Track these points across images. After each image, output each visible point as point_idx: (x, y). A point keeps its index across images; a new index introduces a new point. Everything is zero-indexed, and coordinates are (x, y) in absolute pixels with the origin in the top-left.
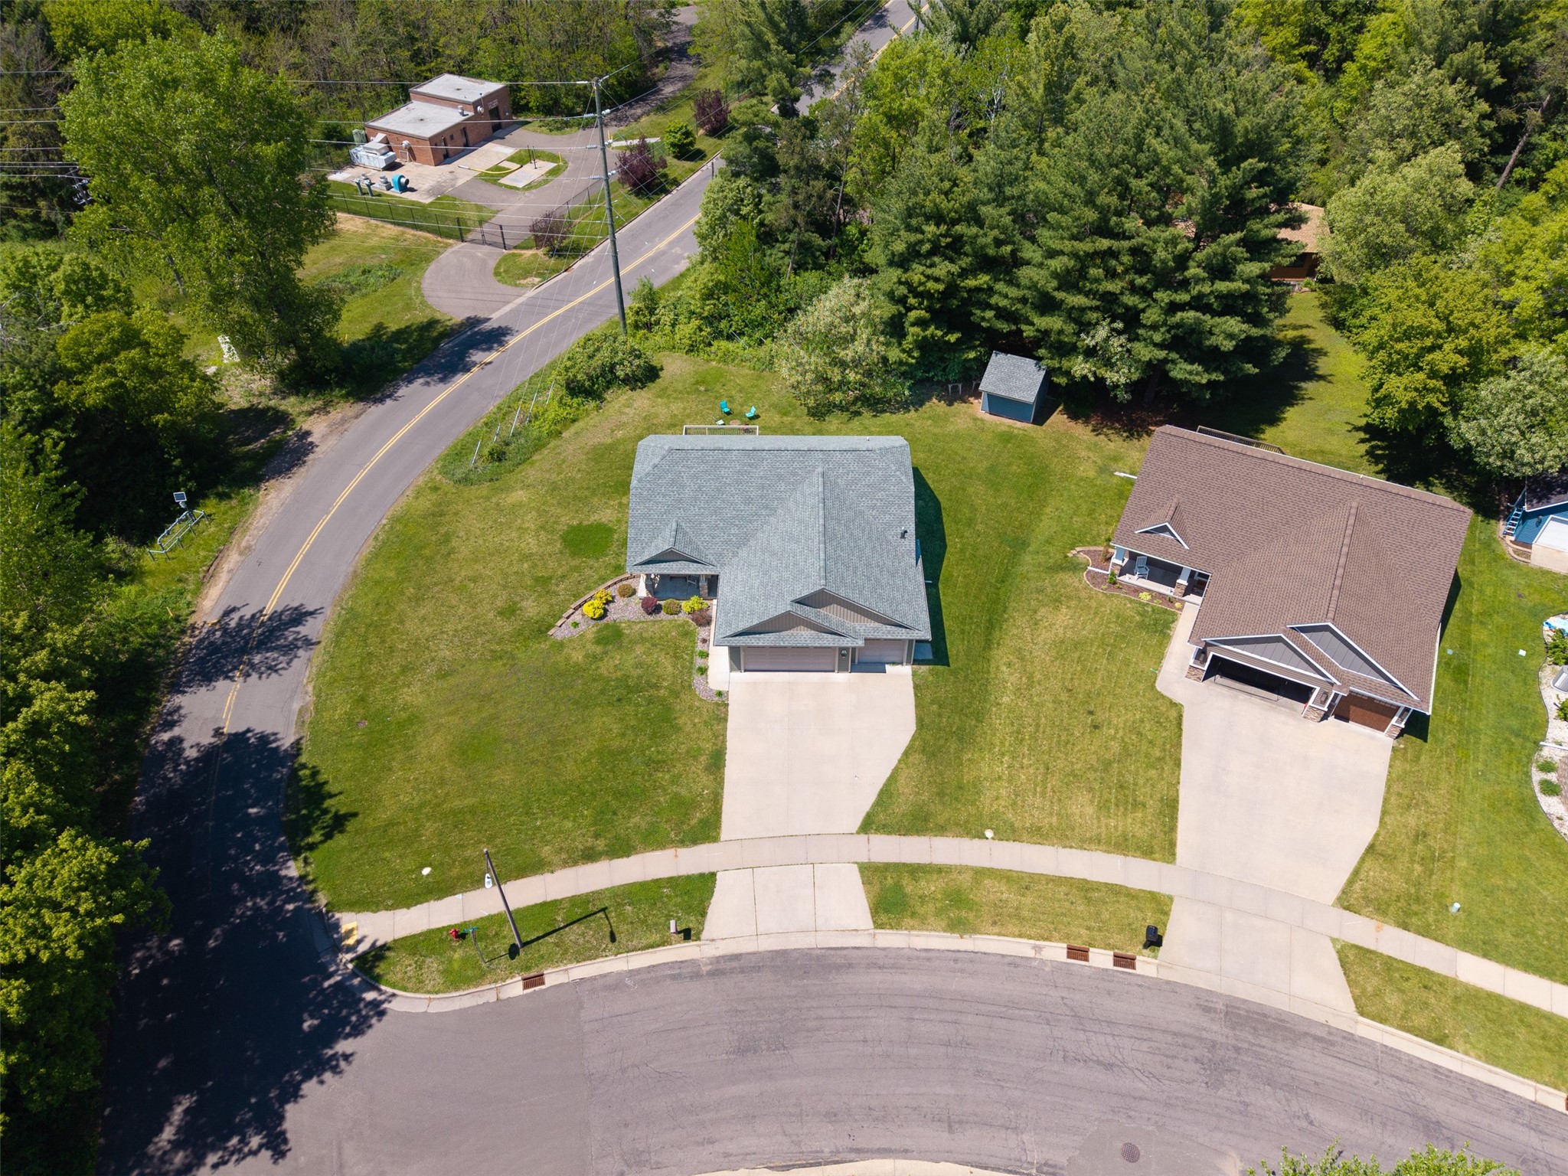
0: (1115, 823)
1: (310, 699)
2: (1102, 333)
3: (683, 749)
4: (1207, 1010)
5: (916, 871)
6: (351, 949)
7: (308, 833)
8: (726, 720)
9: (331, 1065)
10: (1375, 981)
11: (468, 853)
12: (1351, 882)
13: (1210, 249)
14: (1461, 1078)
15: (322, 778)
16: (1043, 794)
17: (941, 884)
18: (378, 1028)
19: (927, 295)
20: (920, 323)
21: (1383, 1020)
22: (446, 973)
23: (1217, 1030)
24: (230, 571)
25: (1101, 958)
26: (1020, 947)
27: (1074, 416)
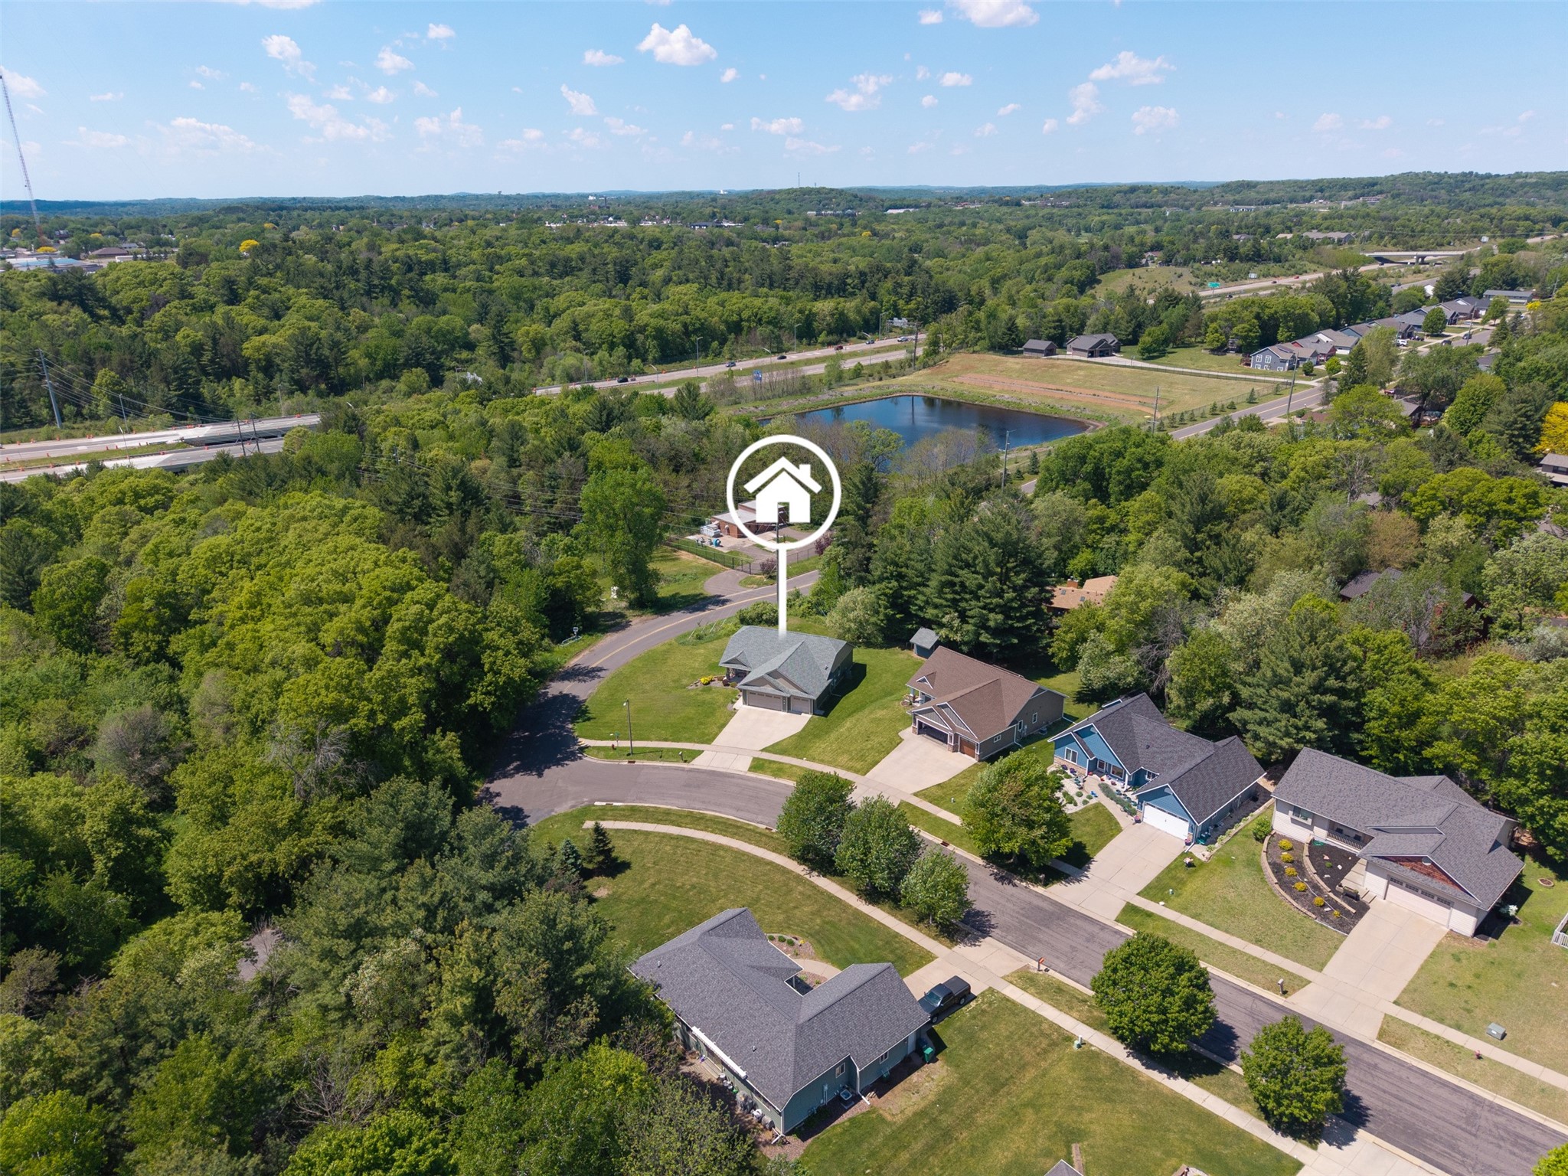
1: (595, 690)
5: (771, 762)
6: (579, 745)
7: (579, 719)
8: (732, 717)
9: (562, 765)
15: (589, 708)
17: (779, 766)
18: (579, 762)
24: (583, 654)
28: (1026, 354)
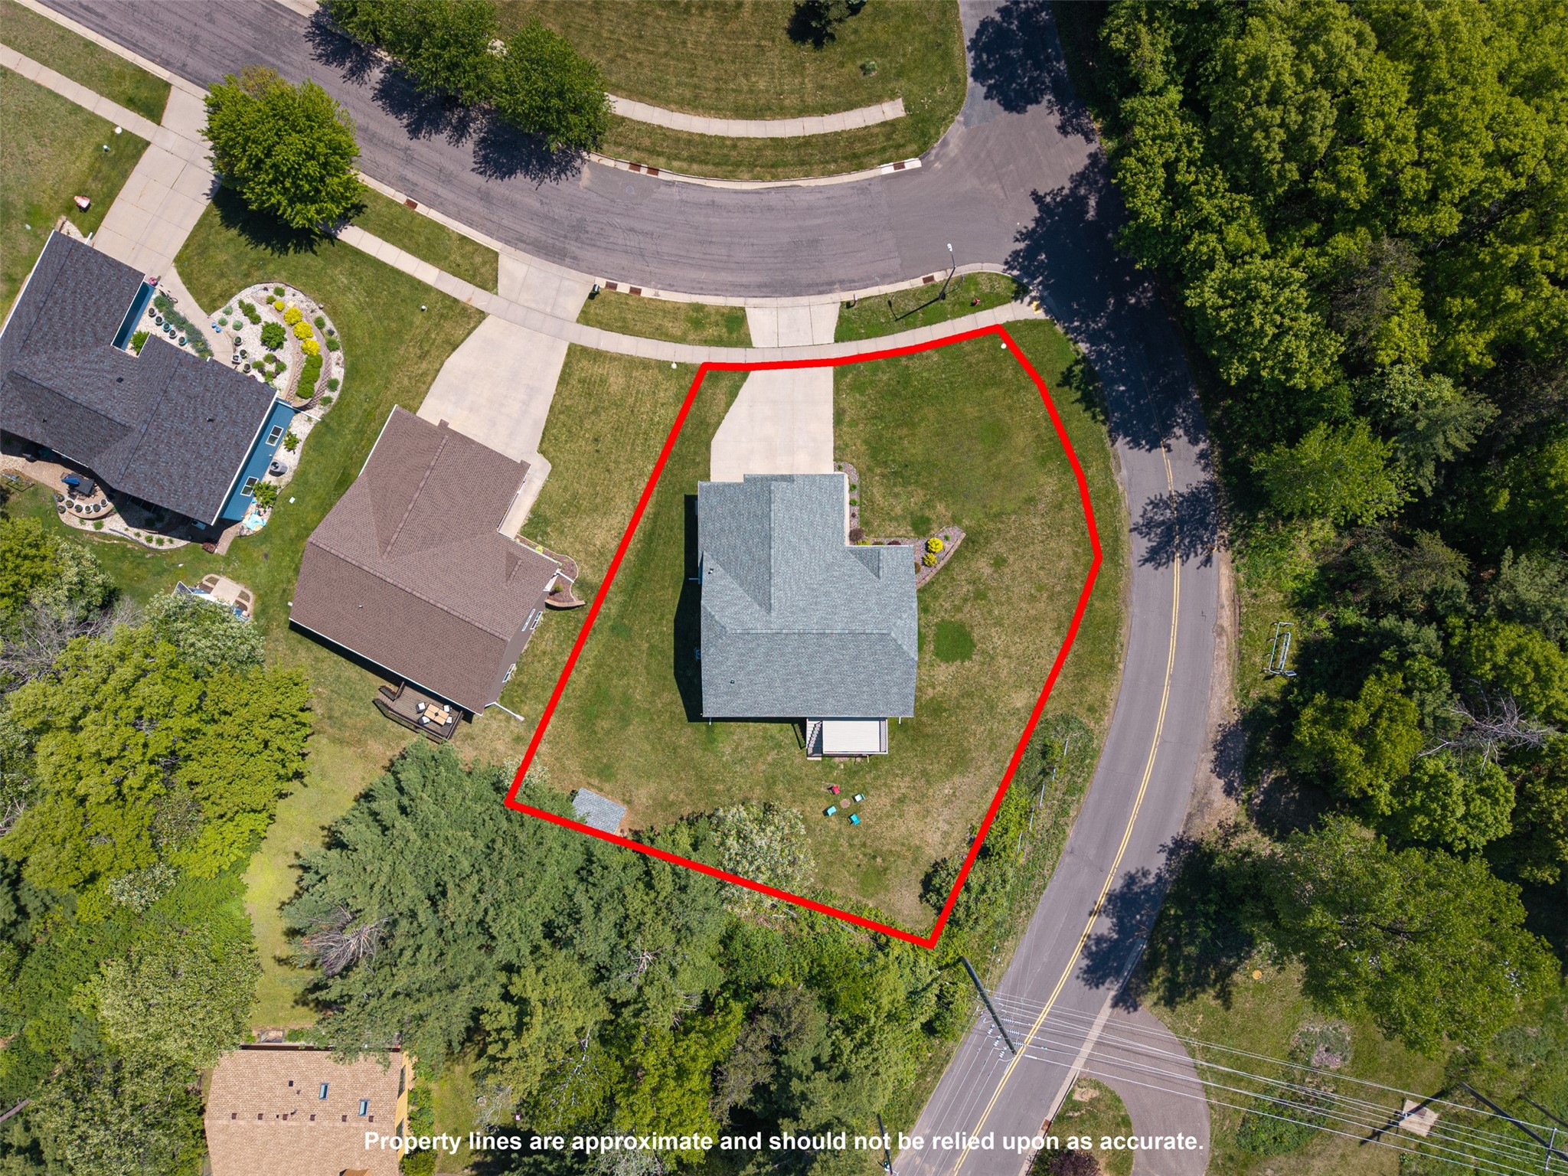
0: (598, 370)
1: (1117, 478)
3: (861, 427)
4: (575, 258)
5: (719, 342)
6: (1034, 299)
7: (1082, 371)
8: (835, 448)
9: (1024, 236)
10: (483, 270)
11: (981, 357)
12: (474, 328)
14: (461, 221)
15: (1088, 415)
16: (638, 392)
17: (705, 333)
18: (1006, 255)
21: (488, 249)
22: (977, 284)
23: (573, 247)
24: (1222, 607)
25: (623, 288)
26: (665, 295)
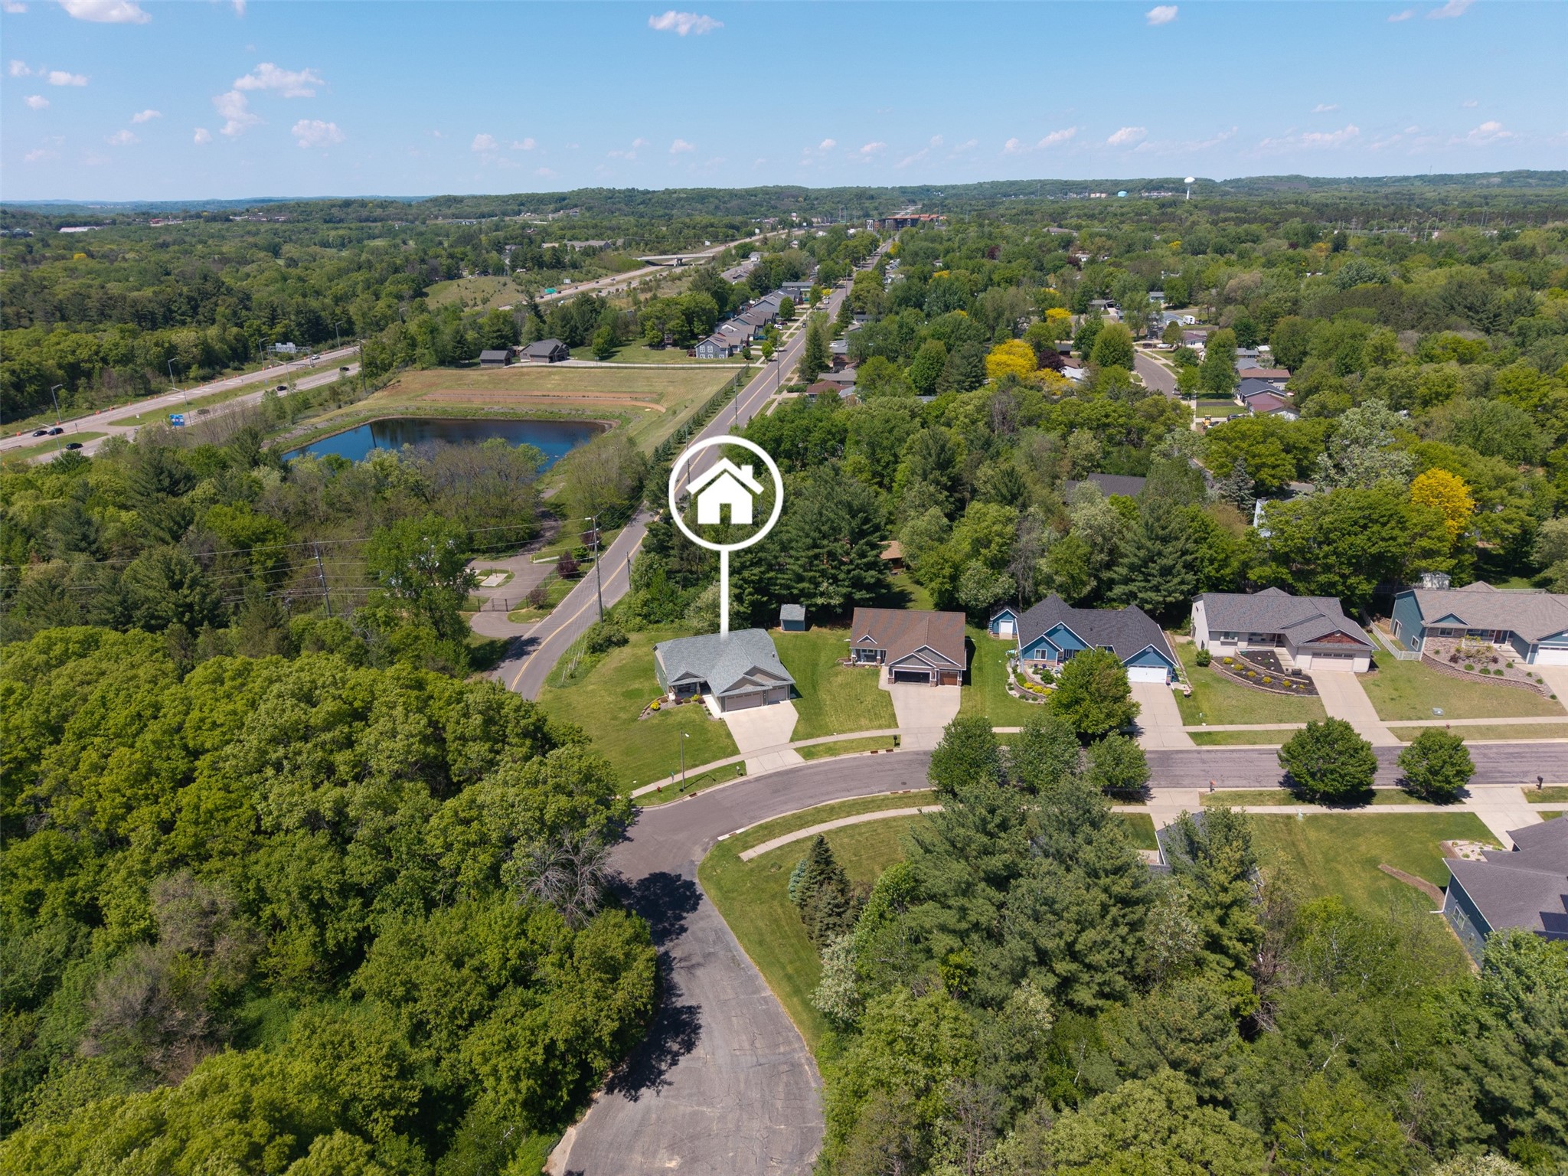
0: (877, 723)
2: (825, 584)
5: (814, 746)
8: (727, 725)
9: (634, 824)
13: (856, 548)
16: (849, 722)
17: (823, 747)
18: (643, 815)
19: (753, 581)
20: (750, 594)
22: (661, 799)
25: (882, 752)
26: (855, 755)
27: (820, 626)
28: (483, 366)
